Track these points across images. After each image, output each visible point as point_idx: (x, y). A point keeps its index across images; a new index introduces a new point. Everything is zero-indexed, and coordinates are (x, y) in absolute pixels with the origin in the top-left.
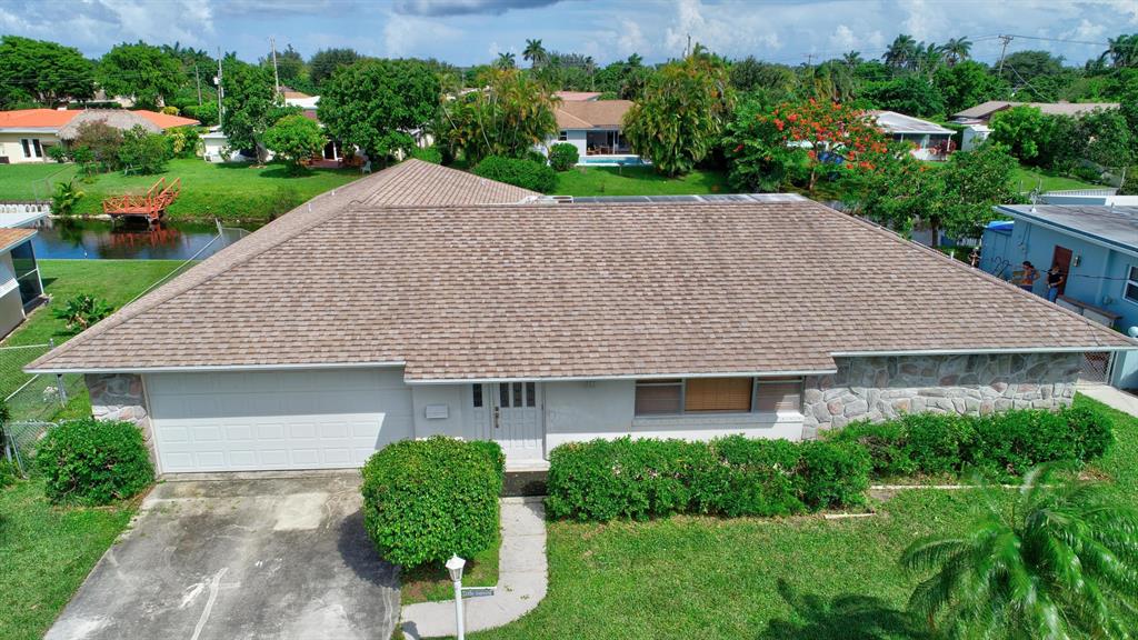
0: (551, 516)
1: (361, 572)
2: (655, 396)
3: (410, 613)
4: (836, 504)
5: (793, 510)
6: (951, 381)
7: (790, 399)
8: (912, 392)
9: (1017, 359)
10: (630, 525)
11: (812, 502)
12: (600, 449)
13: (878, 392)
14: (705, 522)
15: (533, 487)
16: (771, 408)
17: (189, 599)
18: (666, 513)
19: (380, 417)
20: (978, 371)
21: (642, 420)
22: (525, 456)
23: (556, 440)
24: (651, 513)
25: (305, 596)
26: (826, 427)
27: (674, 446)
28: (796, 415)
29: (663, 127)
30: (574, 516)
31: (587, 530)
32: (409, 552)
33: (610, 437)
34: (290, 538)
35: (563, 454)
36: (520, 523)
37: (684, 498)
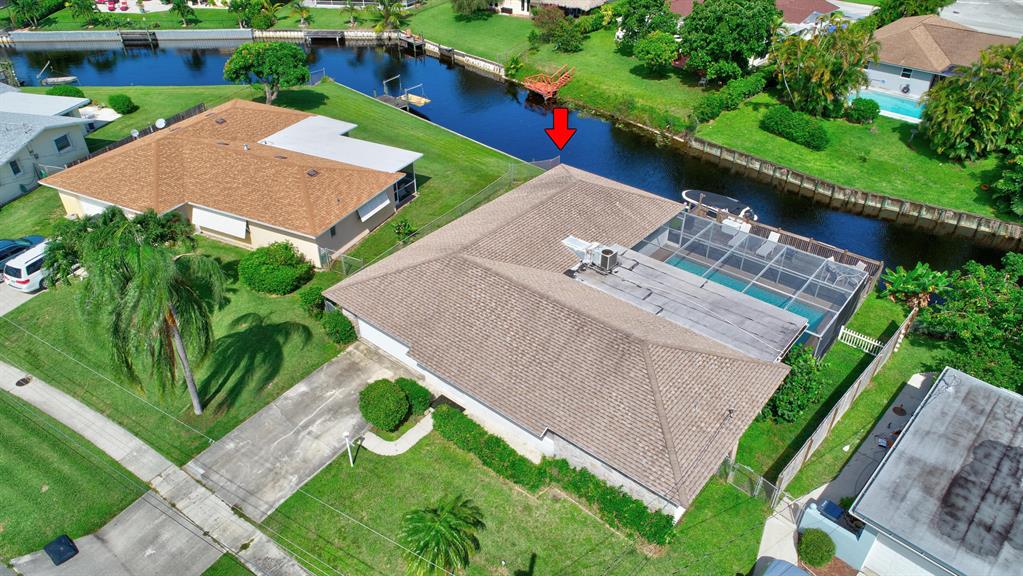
3: (367, 435)
28: (551, 441)
30: (443, 433)
36: (426, 424)
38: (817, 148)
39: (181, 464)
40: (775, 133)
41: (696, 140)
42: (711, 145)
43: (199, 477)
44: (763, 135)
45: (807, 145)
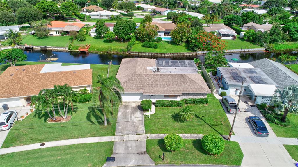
0: (156, 106)
1: (140, 110)
2: (166, 96)
3: (145, 113)
4: (181, 106)
5: (177, 107)
6: (194, 95)
7: (178, 96)
8: (190, 96)
9: (201, 94)
10: (162, 107)
11: (178, 106)
12: (160, 101)
13: (187, 96)
14: (169, 107)
15: (154, 104)
16: (177, 97)
17: (127, 111)
18: (166, 106)
19: (140, 97)
20: (197, 94)
21: (164, 98)
22: (153, 101)
23: (156, 100)
24: (164, 106)
25: (136, 112)
26: (182, 99)
27: (167, 101)
28: (179, 98)
29: (177, 37)
30: (158, 106)
31: (159, 108)
32: (145, 109)
33: (161, 99)
34: (134, 107)
35: (157, 101)
36: (153, 106)
37: (167, 105)
38: (156, 48)
39: (114, 135)
40: (146, 47)
41: (132, 52)
42: (135, 52)
43: (121, 135)
44: (144, 48)
45: (154, 48)
